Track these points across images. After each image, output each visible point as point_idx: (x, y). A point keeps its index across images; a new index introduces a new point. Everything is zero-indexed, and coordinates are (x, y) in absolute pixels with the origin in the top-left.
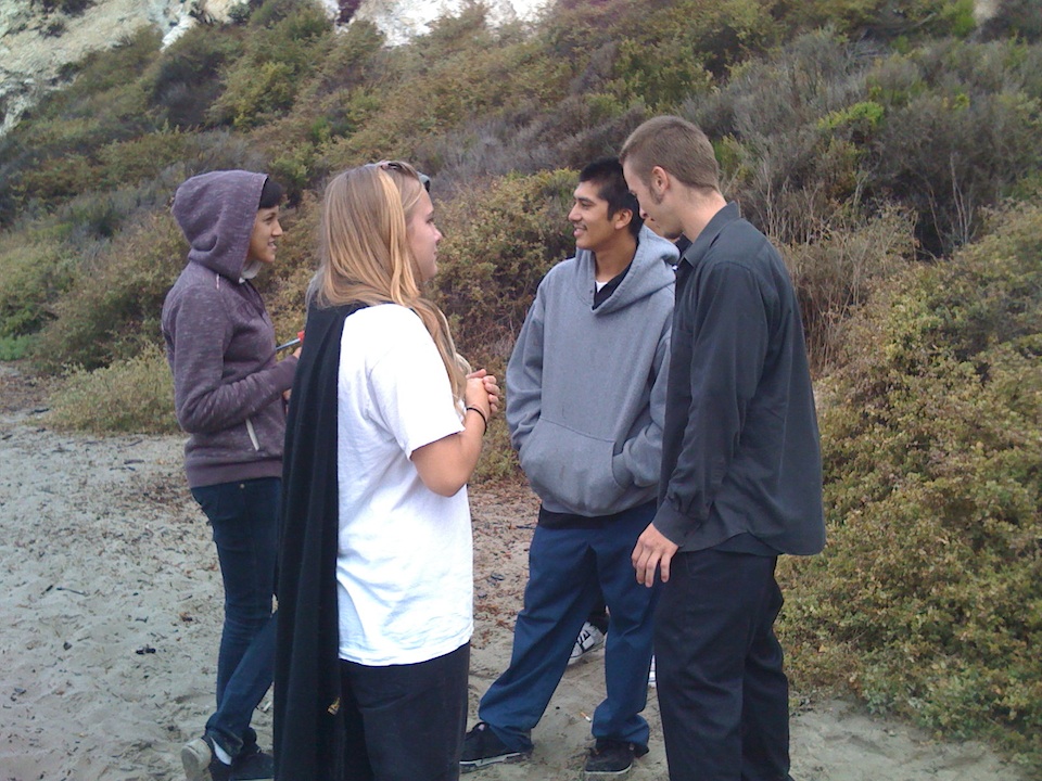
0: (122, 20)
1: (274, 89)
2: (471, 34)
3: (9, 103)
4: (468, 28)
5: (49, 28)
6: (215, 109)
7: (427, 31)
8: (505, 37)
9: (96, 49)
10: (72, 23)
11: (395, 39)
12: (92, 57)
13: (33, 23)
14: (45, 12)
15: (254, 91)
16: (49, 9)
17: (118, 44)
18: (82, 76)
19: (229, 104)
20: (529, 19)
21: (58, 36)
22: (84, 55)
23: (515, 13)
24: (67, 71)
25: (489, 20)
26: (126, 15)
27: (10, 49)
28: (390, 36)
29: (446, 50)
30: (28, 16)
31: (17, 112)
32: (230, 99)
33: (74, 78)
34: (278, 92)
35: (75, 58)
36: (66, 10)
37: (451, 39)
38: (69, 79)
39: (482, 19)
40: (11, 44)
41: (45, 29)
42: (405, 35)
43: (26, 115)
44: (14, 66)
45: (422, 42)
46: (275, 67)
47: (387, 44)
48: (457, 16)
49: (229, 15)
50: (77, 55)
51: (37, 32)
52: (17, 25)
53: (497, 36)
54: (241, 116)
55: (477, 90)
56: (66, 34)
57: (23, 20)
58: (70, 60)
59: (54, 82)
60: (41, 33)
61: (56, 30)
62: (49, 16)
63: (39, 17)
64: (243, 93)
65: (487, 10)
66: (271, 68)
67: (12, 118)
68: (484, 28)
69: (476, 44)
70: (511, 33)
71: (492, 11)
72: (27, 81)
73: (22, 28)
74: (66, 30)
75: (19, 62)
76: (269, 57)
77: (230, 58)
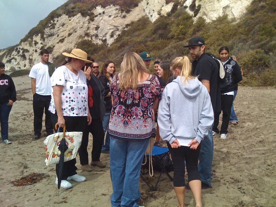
0: (138, 14)
1: (182, 31)
2: (225, 20)
3: (115, 33)
4: (224, 19)
5: (123, 16)
6: (170, 35)
7: (215, 19)
8: (232, 21)
9: (133, 21)
10: (127, 15)
11: (208, 21)
12: (133, 23)
13: (119, 15)
14: (122, 13)
15: (178, 32)
16: (122, 12)
17: (138, 20)
18: (130, 27)
19: (173, 34)
20: (237, 17)
21: (125, 18)
22: (130, 22)
23: (234, 16)
24: (127, 25)
25: (228, 17)
26: (139, 13)
27: (115, 21)
28: (207, 20)
29: (220, 23)
30: (118, 14)
31: (117, 34)
32: (173, 33)
33: (129, 27)
34: (183, 31)
35: (129, 23)
36: (126, 12)
37: (221, 21)
38: (128, 28)
39: (227, 17)
40: (115, 20)
41: (122, 16)
42: (210, 20)
43: (119, 35)
44: (116, 25)
45: (214, 21)
46: (182, 27)
47: (206, 22)
48: (221, 16)
49: (167, 14)
50: (129, 22)
51: (120, 17)
52: (116, 16)
53: (231, 21)
54: (176, 37)
55: (230, 32)
56: (126, 18)
57: (117, 15)
58: (127, 23)
59: (125, 28)
60: (121, 17)
61: (124, 17)
62: (123, 13)
63: (120, 14)
64: (175, 32)
65: (228, 15)
66: (181, 27)
67: (116, 36)
68: (227, 18)
69: (226, 22)
70: (234, 20)
71: (229, 15)
72: (118, 28)
73: (117, 16)
74: (126, 17)
75: (117, 24)
76: (180, 24)
77: (170, 24)
